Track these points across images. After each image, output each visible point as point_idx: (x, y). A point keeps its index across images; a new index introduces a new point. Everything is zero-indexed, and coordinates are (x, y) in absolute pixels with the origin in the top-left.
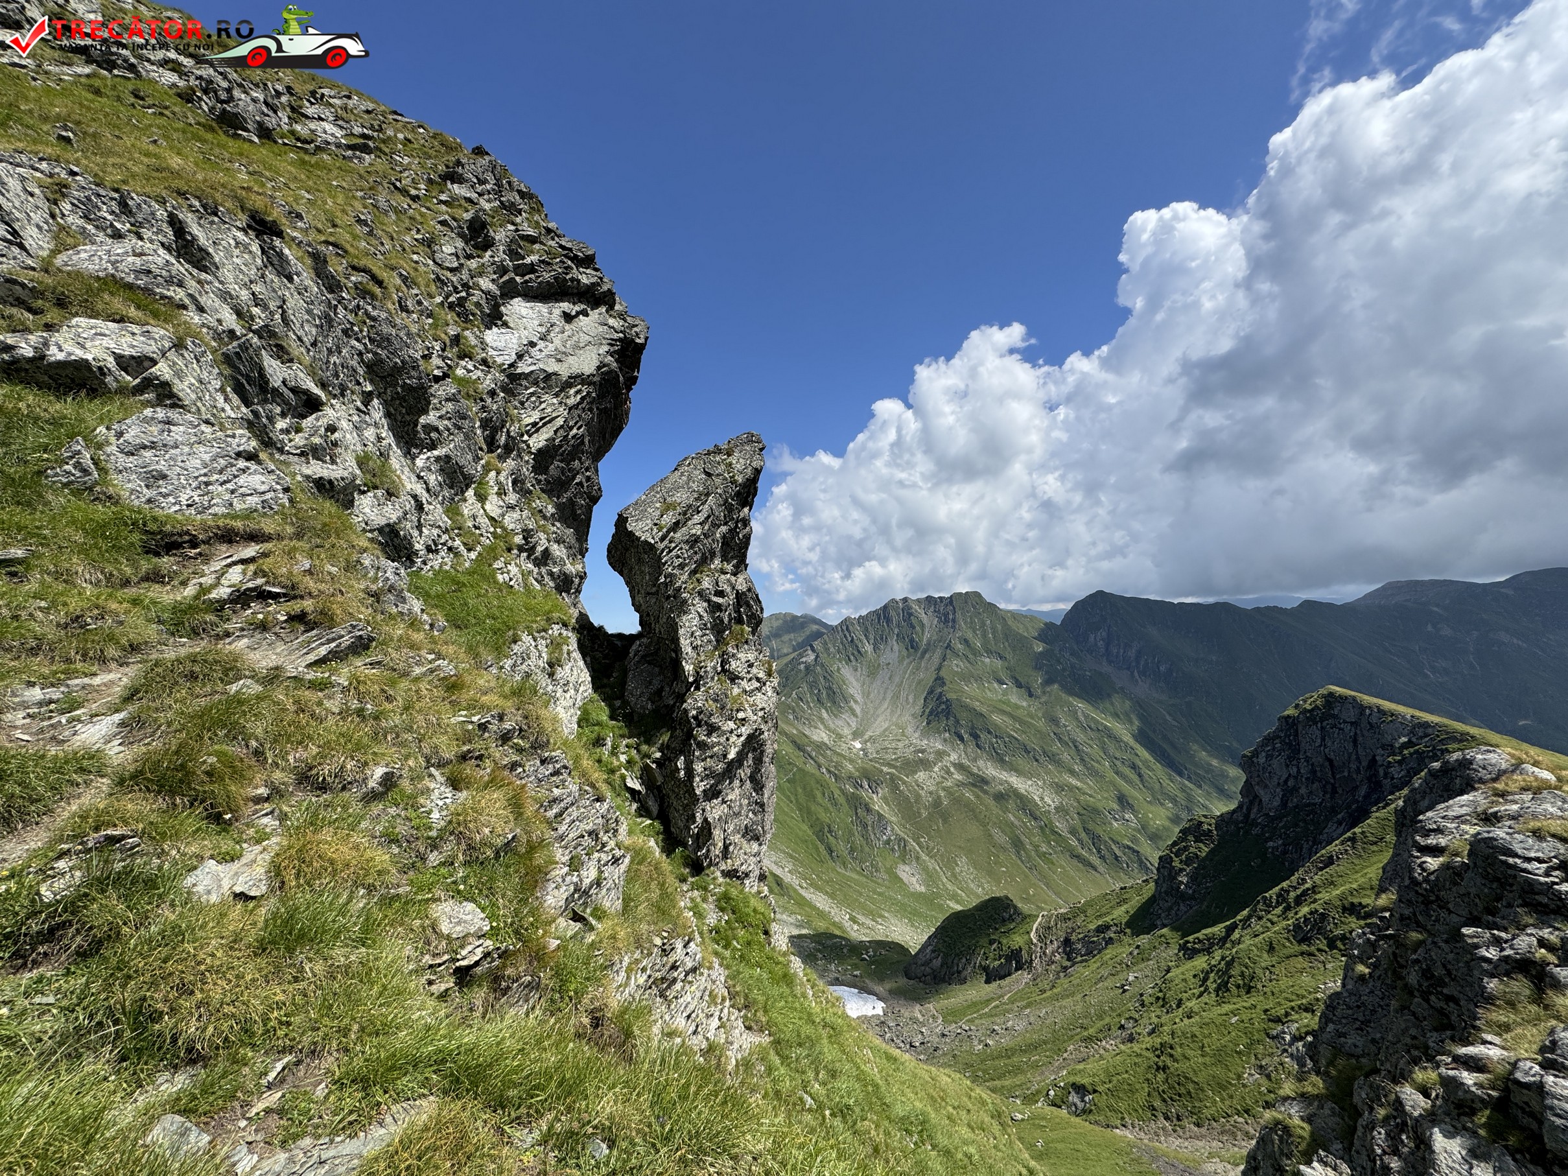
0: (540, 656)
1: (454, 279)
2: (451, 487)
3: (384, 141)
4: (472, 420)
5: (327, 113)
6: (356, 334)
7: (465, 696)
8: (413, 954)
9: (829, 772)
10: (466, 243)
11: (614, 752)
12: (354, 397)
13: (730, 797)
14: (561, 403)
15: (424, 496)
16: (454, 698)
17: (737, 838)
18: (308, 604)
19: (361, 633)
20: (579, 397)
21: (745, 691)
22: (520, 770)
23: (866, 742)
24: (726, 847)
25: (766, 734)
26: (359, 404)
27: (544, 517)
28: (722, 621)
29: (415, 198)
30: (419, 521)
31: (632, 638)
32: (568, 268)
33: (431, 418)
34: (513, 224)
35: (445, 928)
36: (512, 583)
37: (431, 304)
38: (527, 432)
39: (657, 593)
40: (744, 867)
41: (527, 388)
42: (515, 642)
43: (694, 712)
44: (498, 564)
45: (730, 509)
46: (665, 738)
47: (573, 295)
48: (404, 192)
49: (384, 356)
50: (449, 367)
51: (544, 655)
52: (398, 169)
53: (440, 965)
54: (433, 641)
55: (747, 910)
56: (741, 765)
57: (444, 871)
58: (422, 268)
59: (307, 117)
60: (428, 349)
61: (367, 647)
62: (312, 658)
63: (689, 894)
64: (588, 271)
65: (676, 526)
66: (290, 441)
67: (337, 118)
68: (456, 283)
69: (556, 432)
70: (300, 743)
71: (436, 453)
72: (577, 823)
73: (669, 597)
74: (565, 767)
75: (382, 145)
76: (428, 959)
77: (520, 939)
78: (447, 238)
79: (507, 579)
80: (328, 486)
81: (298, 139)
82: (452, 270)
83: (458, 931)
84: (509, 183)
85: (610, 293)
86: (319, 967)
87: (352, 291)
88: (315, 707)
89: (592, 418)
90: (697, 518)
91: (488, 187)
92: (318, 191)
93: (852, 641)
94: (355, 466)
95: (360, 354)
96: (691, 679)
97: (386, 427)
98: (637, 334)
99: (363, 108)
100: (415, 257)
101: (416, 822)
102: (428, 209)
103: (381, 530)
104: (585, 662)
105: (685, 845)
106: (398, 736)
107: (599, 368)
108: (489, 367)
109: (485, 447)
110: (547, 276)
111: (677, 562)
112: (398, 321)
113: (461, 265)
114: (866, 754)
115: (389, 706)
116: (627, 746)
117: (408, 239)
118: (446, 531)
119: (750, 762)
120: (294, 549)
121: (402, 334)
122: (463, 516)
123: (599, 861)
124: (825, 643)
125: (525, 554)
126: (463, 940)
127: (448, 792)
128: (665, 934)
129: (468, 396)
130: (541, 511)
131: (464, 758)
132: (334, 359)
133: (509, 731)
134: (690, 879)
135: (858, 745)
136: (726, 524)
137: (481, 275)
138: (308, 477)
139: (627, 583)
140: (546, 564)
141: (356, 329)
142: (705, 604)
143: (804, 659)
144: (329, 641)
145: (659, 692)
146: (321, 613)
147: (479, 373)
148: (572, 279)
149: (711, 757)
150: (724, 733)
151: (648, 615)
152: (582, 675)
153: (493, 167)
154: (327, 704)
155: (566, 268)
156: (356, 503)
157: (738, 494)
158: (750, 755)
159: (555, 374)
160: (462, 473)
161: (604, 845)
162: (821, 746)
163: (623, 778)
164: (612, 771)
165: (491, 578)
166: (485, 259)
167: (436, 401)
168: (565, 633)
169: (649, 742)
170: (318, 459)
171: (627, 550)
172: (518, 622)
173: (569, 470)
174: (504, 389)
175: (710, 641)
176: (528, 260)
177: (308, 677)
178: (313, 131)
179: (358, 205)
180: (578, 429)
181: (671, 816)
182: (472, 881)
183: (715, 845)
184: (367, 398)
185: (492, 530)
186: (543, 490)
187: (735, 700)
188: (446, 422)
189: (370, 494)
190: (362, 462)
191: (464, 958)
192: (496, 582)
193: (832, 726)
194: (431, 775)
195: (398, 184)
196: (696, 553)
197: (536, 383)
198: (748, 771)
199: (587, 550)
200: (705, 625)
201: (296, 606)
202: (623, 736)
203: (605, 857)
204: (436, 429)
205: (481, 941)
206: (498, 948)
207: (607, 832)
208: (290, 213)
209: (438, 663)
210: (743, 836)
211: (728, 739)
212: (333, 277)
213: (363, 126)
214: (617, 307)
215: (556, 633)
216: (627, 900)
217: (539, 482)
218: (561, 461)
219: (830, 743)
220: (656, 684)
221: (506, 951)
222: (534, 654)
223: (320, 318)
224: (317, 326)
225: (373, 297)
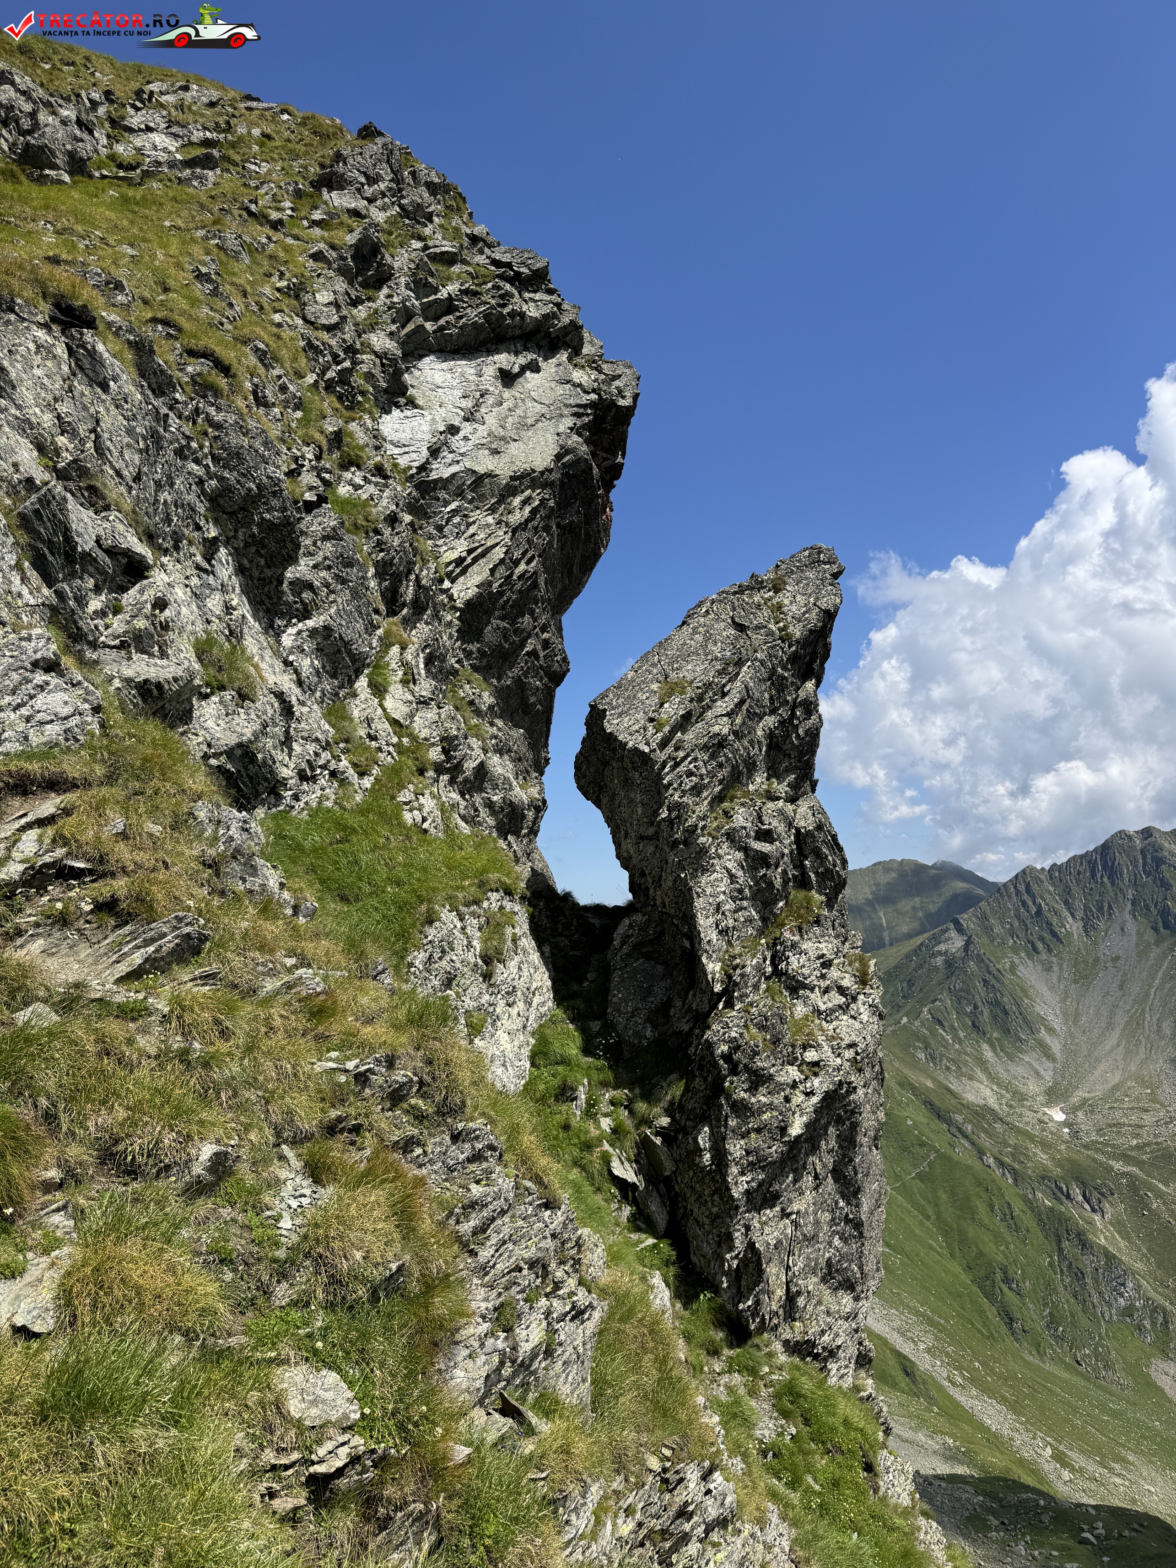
0: (469, 946)
1: (333, 342)
2: (334, 676)
3: (233, 145)
4: (363, 568)
5: (157, 119)
6: (195, 452)
7: (335, 1028)
8: (248, 1446)
9: (1001, 1164)
10: (351, 283)
11: (590, 1112)
12: (193, 550)
13: (795, 1207)
14: (499, 523)
15: (294, 693)
16: (320, 1029)
17: (812, 1283)
18: (120, 886)
19: (188, 929)
20: (528, 509)
21: (818, 1012)
22: (418, 1151)
23: (1074, 1110)
24: (791, 1299)
25: (861, 1092)
26: (199, 558)
27: (478, 713)
28: (770, 884)
29: (277, 225)
30: (287, 732)
31: (618, 912)
32: (507, 296)
33: (301, 569)
34: (420, 238)
35: (295, 1407)
36: (426, 825)
37: (300, 387)
38: (449, 575)
39: (656, 836)
40: (826, 1338)
41: (446, 503)
42: (430, 922)
43: (725, 1048)
44: (405, 796)
45: (779, 685)
46: (676, 1091)
47: (514, 338)
48: (260, 218)
49: (233, 481)
50: (326, 483)
51: (475, 943)
52: (253, 184)
53: (286, 1467)
54: (296, 932)
55: (831, 1420)
56: (814, 1148)
57: (295, 1315)
58: (286, 333)
59: (131, 130)
60: (296, 460)
61: (197, 952)
62: (123, 968)
63: (725, 1379)
64: (538, 296)
65: (685, 721)
66: (107, 627)
67: (170, 123)
68: (336, 349)
69: (493, 571)
70: (104, 1103)
71: (310, 623)
72: (510, 1246)
73: (675, 844)
74: (491, 1147)
75: (231, 152)
76: (269, 1457)
77: (405, 1439)
78: (322, 280)
79: (419, 819)
80: (155, 692)
81: (120, 166)
82: (329, 329)
83: (313, 1415)
84: (413, 174)
85: (575, 328)
86: (115, 1452)
87: (188, 389)
88: (124, 1048)
89: (550, 543)
90: (722, 706)
91: (382, 186)
92: (145, 240)
93: (1039, 912)
94: (193, 658)
95: (201, 482)
96: (718, 988)
97: (238, 590)
98: (620, 393)
99: (205, 100)
100: (277, 317)
101: (258, 1233)
102: (296, 238)
103: (229, 753)
104: (542, 954)
105: (716, 1289)
106: (235, 1095)
107: (558, 457)
108: (386, 477)
109: (382, 608)
110: (473, 314)
111: (688, 783)
112: (252, 424)
113: (343, 319)
114: (1075, 1134)
115: (223, 1047)
116: (612, 1103)
117: (267, 290)
118: (327, 747)
119: (833, 1143)
120: (104, 801)
121: (257, 444)
122: (351, 720)
123: (548, 1314)
124: (984, 918)
125: (446, 777)
126: (320, 1431)
127: (306, 1186)
128: (667, 1453)
129: (356, 527)
130: (471, 703)
131: (331, 1129)
132: (165, 496)
133: (402, 1085)
134: (727, 1352)
135: (1058, 1116)
136: (773, 712)
137: (372, 328)
138: (128, 681)
139: (609, 820)
140: (481, 790)
141: (194, 445)
142: (740, 855)
143: (942, 947)
144: (147, 943)
145: (664, 1008)
146: (137, 899)
147: (371, 489)
148: (513, 314)
149: (758, 1131)
150: (780, 1087)
151: (643, 874)
152: (537, 976)
153: (389, 152)
154: (142, 1041)
155: (502, 297)
156: (196, 713)
157: (794, 658)
158: (831, 1130)
159: (490, 475)
160: (350, 653)
161: (557, 1286)
162: (982, 1114)
163: (606, 1159)
164: (588, 1146)
165: (393, 819)
166: (379, 302)
167: (308, 542)
168: (508, 905)
169: (648, 1096)
170: (143, 652)
171: (606, 764)
172: (435, 889)
173: (516, 632)
174: (412, 508)
175: (749, 920)
176: (443, 294)
177: (119, 999)
178: (139, 150)
179: (197, 251)
180: (528, 563)
181: (690, 1234)
182: (334, 1337)
183: (770, 1293)
184: (210, 548)
185: (395, 740)
186: (475, 669)
187: (799, 1026)
188: (324, 574)
189: (215, 699)
190: (202, 650)
191: (321, 1462)
192: (401, 824)
193: (1003, 1075)
194: (282, 1158)
195: (253, 207)
196: (721, 766)
197: (460, 494)
198: (830, 1161)
199: (547, 761)
200: (740, 891)
201: (104, 889)
202: (604, 1084)
203: (559, 1307)
204: (310, 586)
205: (346, 1437)
206: (373, 1451)
207: (562, 1263)
208: (108, 283)
209: (301, 971)
210: (824, 1280)
211: (787, 1099)
212: (162, 372)
213: (205, 128)
214: (586, 350)
215: (495, 906)
216: (600, 1384)
217: (468, 654)
218: (503, 618)
219: (1002, 1110)
220: (660, 991)
221: (384, 1457)
222: (460, 942)
223: (145, 439)
224: (140, 451)
225: (217, 392)
